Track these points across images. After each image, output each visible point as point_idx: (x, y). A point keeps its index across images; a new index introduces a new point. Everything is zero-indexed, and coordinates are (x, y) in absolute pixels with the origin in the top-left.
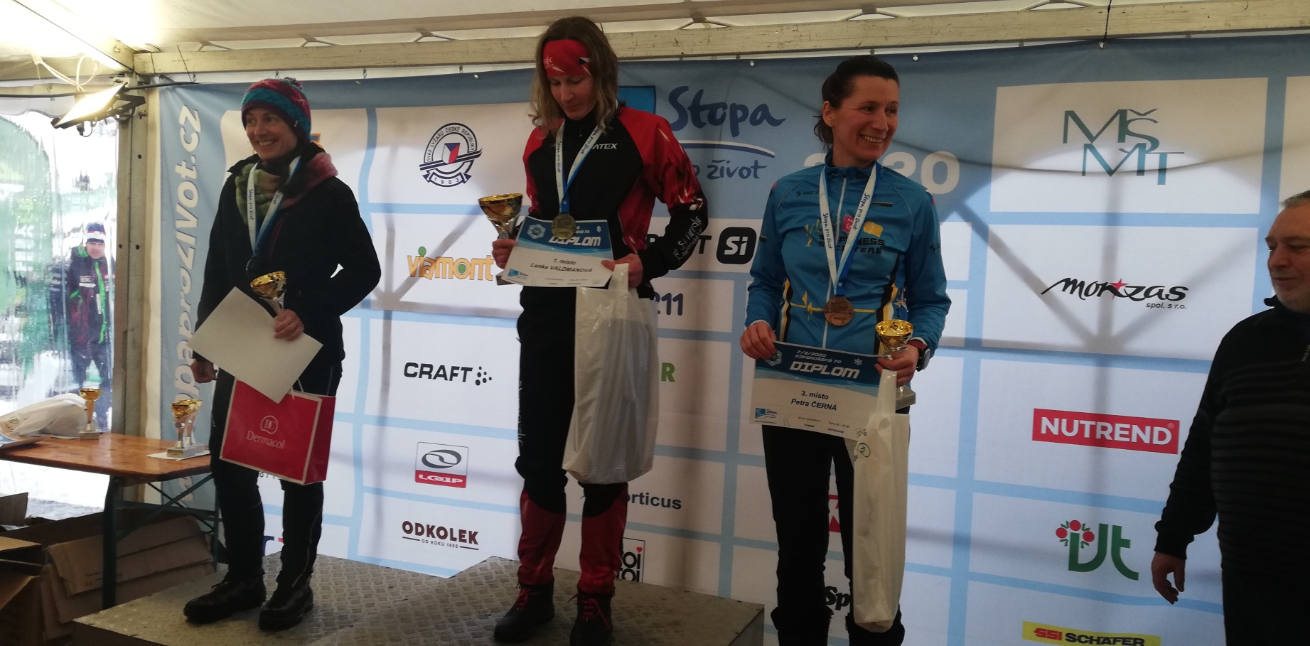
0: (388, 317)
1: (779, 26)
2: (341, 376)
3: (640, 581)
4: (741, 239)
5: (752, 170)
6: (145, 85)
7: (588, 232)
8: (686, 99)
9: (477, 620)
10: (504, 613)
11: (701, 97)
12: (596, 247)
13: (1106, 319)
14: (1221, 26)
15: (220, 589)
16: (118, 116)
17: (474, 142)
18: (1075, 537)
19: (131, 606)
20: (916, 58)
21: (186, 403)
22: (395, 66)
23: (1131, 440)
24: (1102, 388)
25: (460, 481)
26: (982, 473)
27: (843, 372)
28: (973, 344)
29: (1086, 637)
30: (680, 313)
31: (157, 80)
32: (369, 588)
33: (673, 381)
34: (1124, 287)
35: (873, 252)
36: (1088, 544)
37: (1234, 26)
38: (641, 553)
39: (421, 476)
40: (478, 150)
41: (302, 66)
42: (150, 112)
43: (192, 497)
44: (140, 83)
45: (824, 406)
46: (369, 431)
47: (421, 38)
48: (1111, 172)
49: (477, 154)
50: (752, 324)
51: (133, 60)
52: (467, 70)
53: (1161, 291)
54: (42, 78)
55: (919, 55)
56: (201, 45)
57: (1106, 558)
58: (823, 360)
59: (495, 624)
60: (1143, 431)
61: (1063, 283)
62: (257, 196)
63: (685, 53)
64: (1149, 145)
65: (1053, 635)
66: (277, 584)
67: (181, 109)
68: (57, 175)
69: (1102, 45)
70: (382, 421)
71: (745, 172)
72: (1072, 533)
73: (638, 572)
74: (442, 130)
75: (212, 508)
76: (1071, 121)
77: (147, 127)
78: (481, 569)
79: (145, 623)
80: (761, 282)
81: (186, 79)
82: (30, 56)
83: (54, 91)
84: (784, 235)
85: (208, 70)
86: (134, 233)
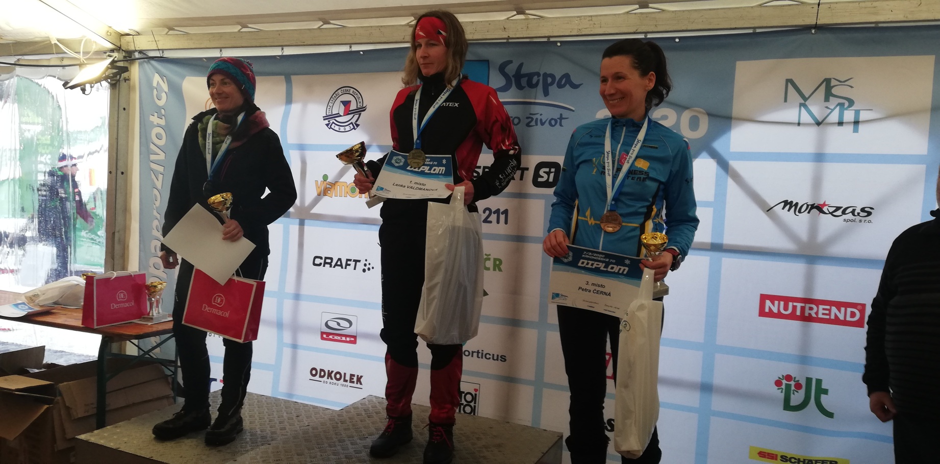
0: (302, 223)
1: (578, 17)
2: (267, 266)
3: (476, 414)
4: (550, 170)
5: (559, 121)
6: (128, 58)
7: (436, 163)
8: (511, 69)
9: (359, 441)
10: (377, 436)
11: (521, 68)
12: (441, 174)
13: (813, 229)
14: (901, 18)
15: (178, 416)
16: (109, 80)
17: (361, 100)
18: (788, 387)
19: (116, 427)
20: (677, 40)
21: (155, 284)
22: (304, 45)
23: (830, 317)
24: (810, 280)
25: (353, 339)
26: (722, 338)
27: (616, 269)
28: (716, 247)
29: (795, 459)
30: (506, 222)
31: (137, 55)
32: (283, 417)
33: (502, 271)
34: (827, 207)
35: (640, 180)
36: (797, 392)
37: (910, 18)
38: (477, 393)
39: (325, 336)
40: (364, 106)
41: (238, 45)
42: (132, 78)
43: (159, 351)
44: (125, 57)
45: (602, 293)
46: (288, 304)
47: (322, 25)
48: (818, 124)
49: (363, 109)
50: (551, 232)
51: (120, 41)
52: (355, 48)
53: (854, 210)
54: (56, 53)
55: (680, 38)
56: (167, 30)
57: (810, 402)
58: (602, 259)
59: (371, 444)
60: (840, 311)
61: (783, 204)
62: (214, 139)
63: (511, 36)
64: (847, 104)
65: (772, 456)
66: (218, 413)
67: (154, 76)
68: (67, 122)
69: (813, 31)
70: (297, 297)
71: (553, 122)
72: (786, 384)
73: (475, 406)
74: (338, 91)
75: (174, 359)
76: (790, 86)
77: (129, 88)
78: (361, 404)
79: (125, 439)
80: (561, 201)
81: (157, 54)
82: (48, 37)
83: (65, 62)
84: (578, 166)
85: (173, 48)
86: (120, 163)
